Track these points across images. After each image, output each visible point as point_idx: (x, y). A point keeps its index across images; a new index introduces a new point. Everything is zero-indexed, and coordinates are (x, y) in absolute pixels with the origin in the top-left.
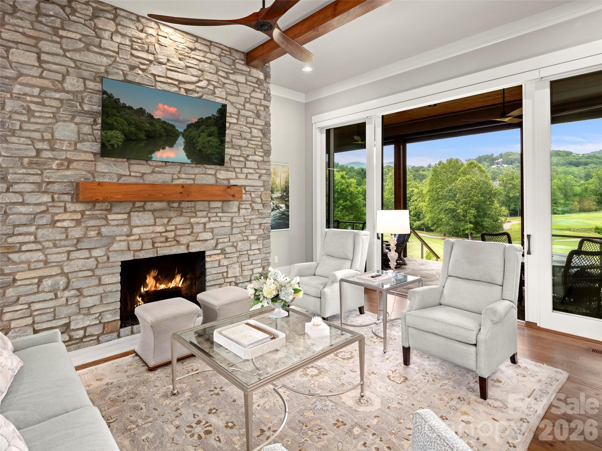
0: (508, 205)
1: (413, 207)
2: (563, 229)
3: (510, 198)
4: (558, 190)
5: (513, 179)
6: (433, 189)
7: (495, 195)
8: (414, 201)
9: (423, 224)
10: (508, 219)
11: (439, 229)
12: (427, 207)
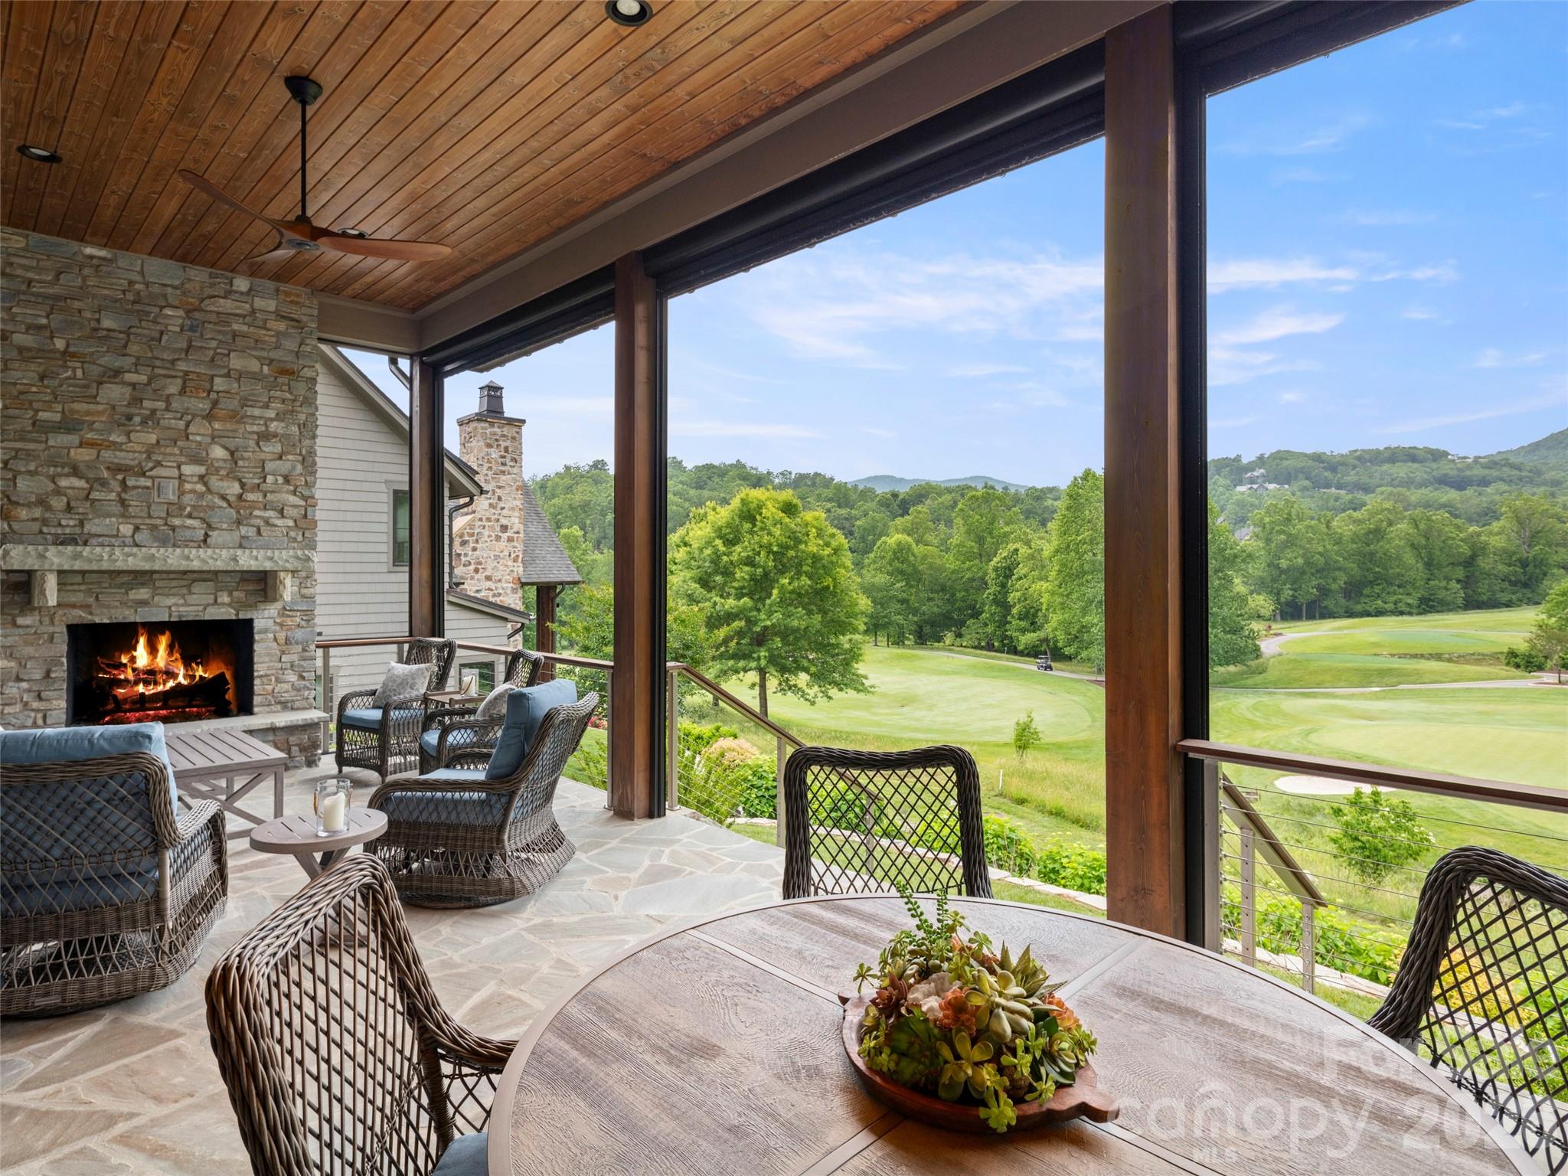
0: (1275, 591)
1: (1019, 594)
2: (1422, 656)
3: (1282, 572)
4: (1408, 549)
5: (1288, 520)
6: (1068, 546)
7: (1234, 561)
8: (1020, 578)
9: (1046, 640)
10: (1274, 626)
11: (1084, 654)
12: (1053, 594)
